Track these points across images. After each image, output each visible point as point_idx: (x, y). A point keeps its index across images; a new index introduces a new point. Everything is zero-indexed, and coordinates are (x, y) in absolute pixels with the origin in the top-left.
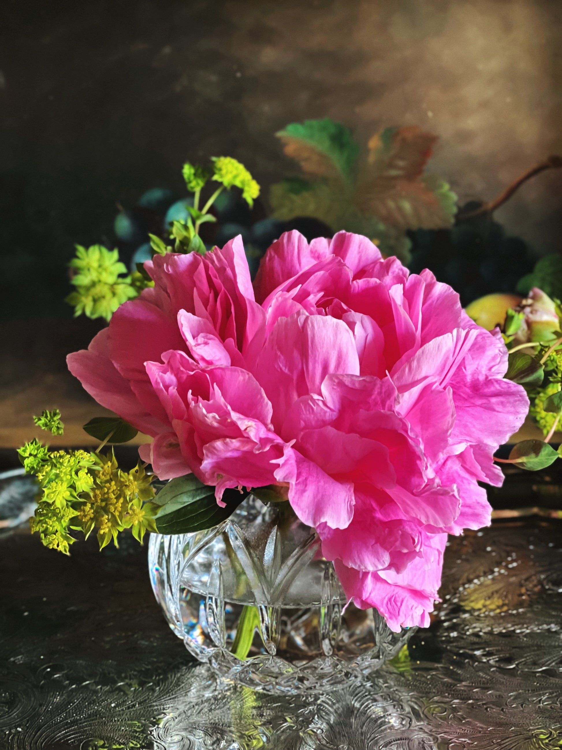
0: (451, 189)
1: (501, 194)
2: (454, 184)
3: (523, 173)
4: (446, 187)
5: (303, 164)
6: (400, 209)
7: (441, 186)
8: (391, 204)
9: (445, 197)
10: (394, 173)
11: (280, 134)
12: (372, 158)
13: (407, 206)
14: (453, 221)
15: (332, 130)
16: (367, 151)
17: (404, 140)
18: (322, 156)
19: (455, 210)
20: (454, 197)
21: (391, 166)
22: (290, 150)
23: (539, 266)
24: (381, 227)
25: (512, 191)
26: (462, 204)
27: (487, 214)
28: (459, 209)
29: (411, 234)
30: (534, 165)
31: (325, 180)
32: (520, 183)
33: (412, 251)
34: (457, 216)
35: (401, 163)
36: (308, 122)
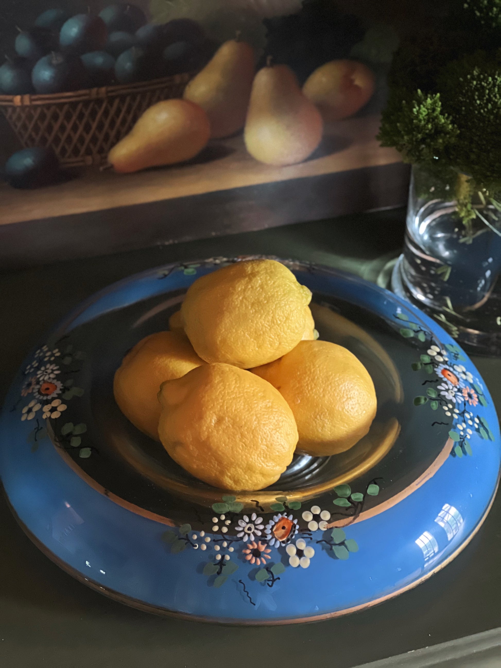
14: (301, 7)
23: (367, 36)
24: (243, 19)
29: (267, 21)
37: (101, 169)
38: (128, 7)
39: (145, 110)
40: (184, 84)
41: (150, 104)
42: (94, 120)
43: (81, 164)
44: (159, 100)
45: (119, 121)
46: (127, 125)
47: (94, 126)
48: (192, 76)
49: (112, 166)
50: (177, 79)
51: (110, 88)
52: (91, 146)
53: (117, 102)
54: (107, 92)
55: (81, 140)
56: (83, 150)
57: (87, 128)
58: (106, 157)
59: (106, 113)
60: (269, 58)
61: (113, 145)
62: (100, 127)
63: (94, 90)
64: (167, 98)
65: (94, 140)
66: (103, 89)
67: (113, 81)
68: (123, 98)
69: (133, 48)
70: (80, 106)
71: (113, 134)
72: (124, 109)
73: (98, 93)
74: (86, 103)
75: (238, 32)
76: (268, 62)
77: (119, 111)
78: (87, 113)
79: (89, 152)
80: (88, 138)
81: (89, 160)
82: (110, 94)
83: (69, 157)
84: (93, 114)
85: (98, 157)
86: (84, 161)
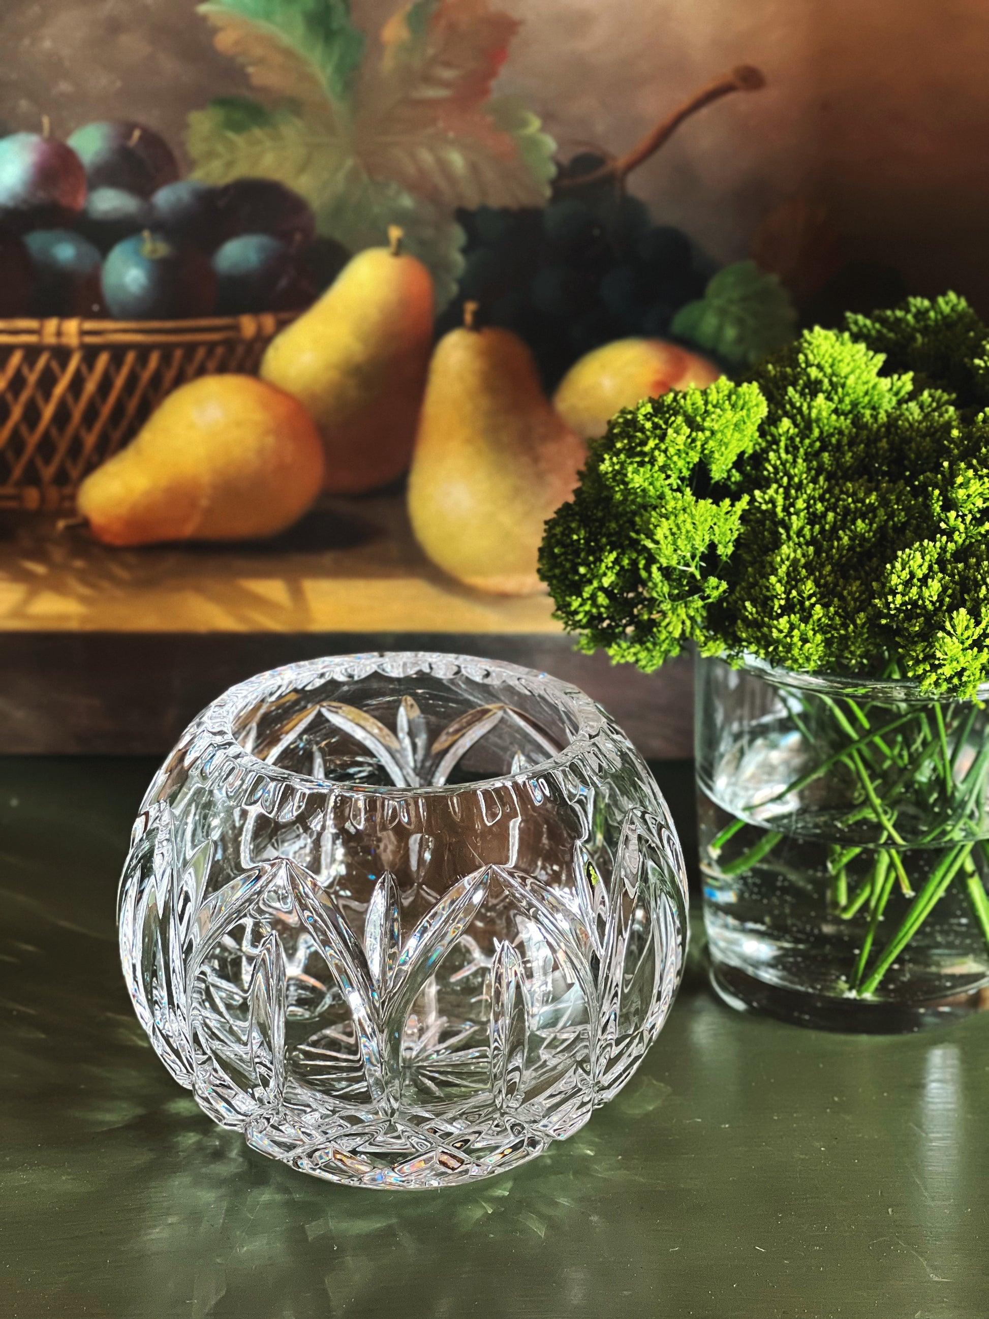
0: (544, 129)
1: (642, 140)
2: (549, 118)
3: (684, 99)
4: (535, 124)
5: (251, 70)
6: (444, 166)
7: (524, 124)
8: (426, 157)
9: (533, 143)
10: (432, 92)
11: (204, 8)
12: (388, 63)
13: (457, 160)
14: (548, 192)
16: (378, 46)
17: (452, 27)
18: (288, 53)
19: (552, 170)
20: (550, 144)
21: (428, 79)
22: (225, 41)
23: (712, 286)
24: (407, 201)
25: (665, 134)
26: (565, 159)
27: (614, 180)
28: (559, 165)
29: (464, 216)
30: (706, 84)
31: (295, 106)
32: (681, 117)
33: (465, 251)
34: (555, 183)
35: (447, 74)
37: (61, 524)
38: (137, 134)
39: (168, 392)
40: (263, 341)
41: (180, 380)
42: (47, 396)
43: (12, 504)
44: (201, 372)
45: (106, 410)
46: (124, 424)
47: (48, 412)
48: (282, 325)
49: (86, 523)
50: (248, 325)
51: (89, 325)
52: (39, 462)
53: (103, 360)
54: (83, 333)
55: (16, 443)
56: (17, 471)
57: (32, 414)
58: (73, 497)
59: (77, 384)
60: (470, 307)
61: (90, 468)
62: (62, 416)
63: (51, 325)
64: (222, 369)
65: (46, 447)
66: (72, 326)
67: (96, 308)
68: (118, 352)
69: (146, 234)
70: (16, 359)
71: (90, 440)
72: (119, 381)
73: (59, 333)
74: (32, 353)
75: (395, 233)
76: (468, 318)
77: (105, 385)
78: (32, 378)
79: (32, 477)
80: (33, 440)
81: (32, 497)
82: (89, 340)
84: (47, 381)
85: (53, 494)
86: (18, 498)
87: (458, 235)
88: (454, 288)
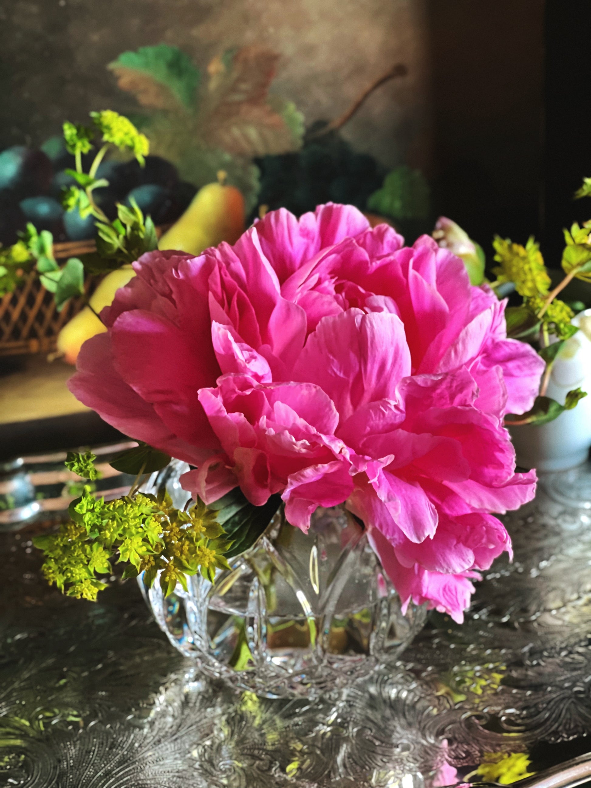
0: (297, 109)
1: (347, 110)
2: (300, 104)
3: (368, 85)
4: (292, 107)
5: (140, 97)
6: (246, 137)
7: (287, 107)
8: (237, 132)
9: (291, 118)
10: (237, 97)
11: (113, 66)
12: (213, 85)
13: (252, 133)
14: (300, 143)
15: (169, 56)
16: (207, 77)
17: (246, 61)
18: (159, 85)
19: (300, 131)
20: (300, 117)
21: (233, 89)
22: (124, 82)
23: (388, 180)
24: (227, 157)
25: (359, 105)
26: (309, 124)
28: (306, 128)
29: (259, 161)
30: (379, 75)
31: (165, 112)
32: (366, 95)
33: (260, 180)
34: (304, 138)
35: (244, 86)
36: (141, 50)
37: (50, 358)
39: (104, 276)
41: (109, 271)
43: (23, 351)
47: (40, 297)
48: (165, 231)
49: (64, 356)
51: (59, 247)
52: (37, 326)
54: (56, 251)
55: (23, 316)
56: (25, 332)
57: (31, 300)
58: (55, 342)
60: (263, 209)
61: (64, 324)
62: (48, 299)
65: (40, 317)
67: (62, 237)
70: (20, 271)
75: (222, 175)
78: (30, 280)
79: (33, 334)
80: (32, 314)
81: (34, 345)
82: (59, 255)
83: (9, 340)
85: (45, 341)
86: (27, 346)
87: (255, 171)
88: (254, 200)
